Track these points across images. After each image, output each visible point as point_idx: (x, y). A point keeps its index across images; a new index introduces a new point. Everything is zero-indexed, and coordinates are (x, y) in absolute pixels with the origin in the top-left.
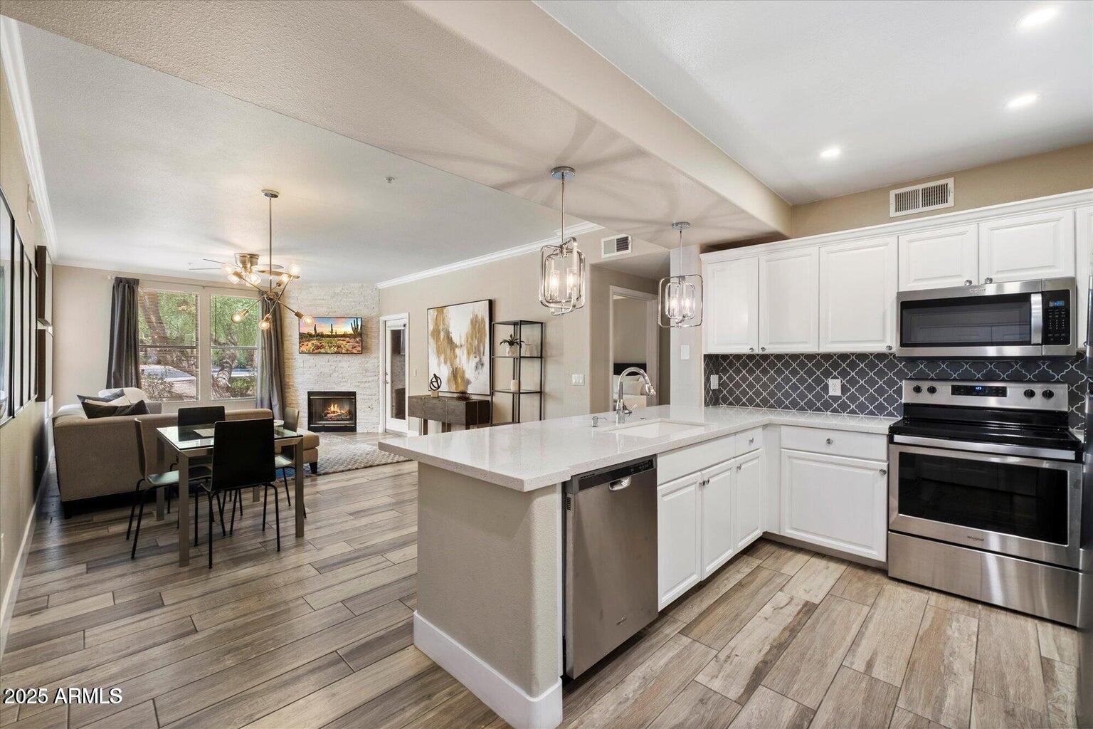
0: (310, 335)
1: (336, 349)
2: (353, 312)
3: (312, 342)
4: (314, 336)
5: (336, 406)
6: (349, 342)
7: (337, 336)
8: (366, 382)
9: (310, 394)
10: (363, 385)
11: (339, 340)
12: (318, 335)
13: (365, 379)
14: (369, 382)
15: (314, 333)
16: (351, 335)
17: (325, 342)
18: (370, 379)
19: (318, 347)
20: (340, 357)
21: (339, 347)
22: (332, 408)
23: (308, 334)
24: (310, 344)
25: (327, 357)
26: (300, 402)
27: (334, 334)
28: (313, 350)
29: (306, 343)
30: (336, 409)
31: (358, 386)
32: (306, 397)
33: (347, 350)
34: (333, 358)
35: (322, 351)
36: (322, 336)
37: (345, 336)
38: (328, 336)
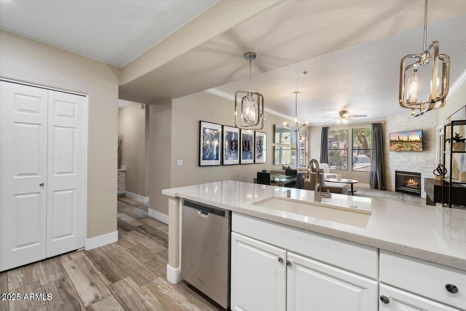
0: (396, 141)
1: (410, 148)
2: (419, 127)
3: (397, 144)
4: (398, 141)
5: (413, 180)
6: (418, 145)
7: (411, 141)
8: (427, 168)
9: (396, 172)
10: (425, 170)
11: (412, 144)
12: (401, 141)
13: (426, 166)
14: (429, 168)
15: (398, 140)
16: (419, 141)
17: (404, 145)
18: (430, 166)
19: (400, 147)
20: (412, 153)
21: (412, 147)
22: (410, 181)
23: (395, 140)
24: (396, 145)
25: (405, 153)
26: (392, 175)
27: (409, 140)
28: (398, 149)
29: (393, 145)
30: (412, 182)
31: (422, 170)
32: (394, 173)
33: (417, 149)
34: (408, 153)
35: (403, 149)
36: (403, 141)
37: (415, 141)
38: (406, 142)
